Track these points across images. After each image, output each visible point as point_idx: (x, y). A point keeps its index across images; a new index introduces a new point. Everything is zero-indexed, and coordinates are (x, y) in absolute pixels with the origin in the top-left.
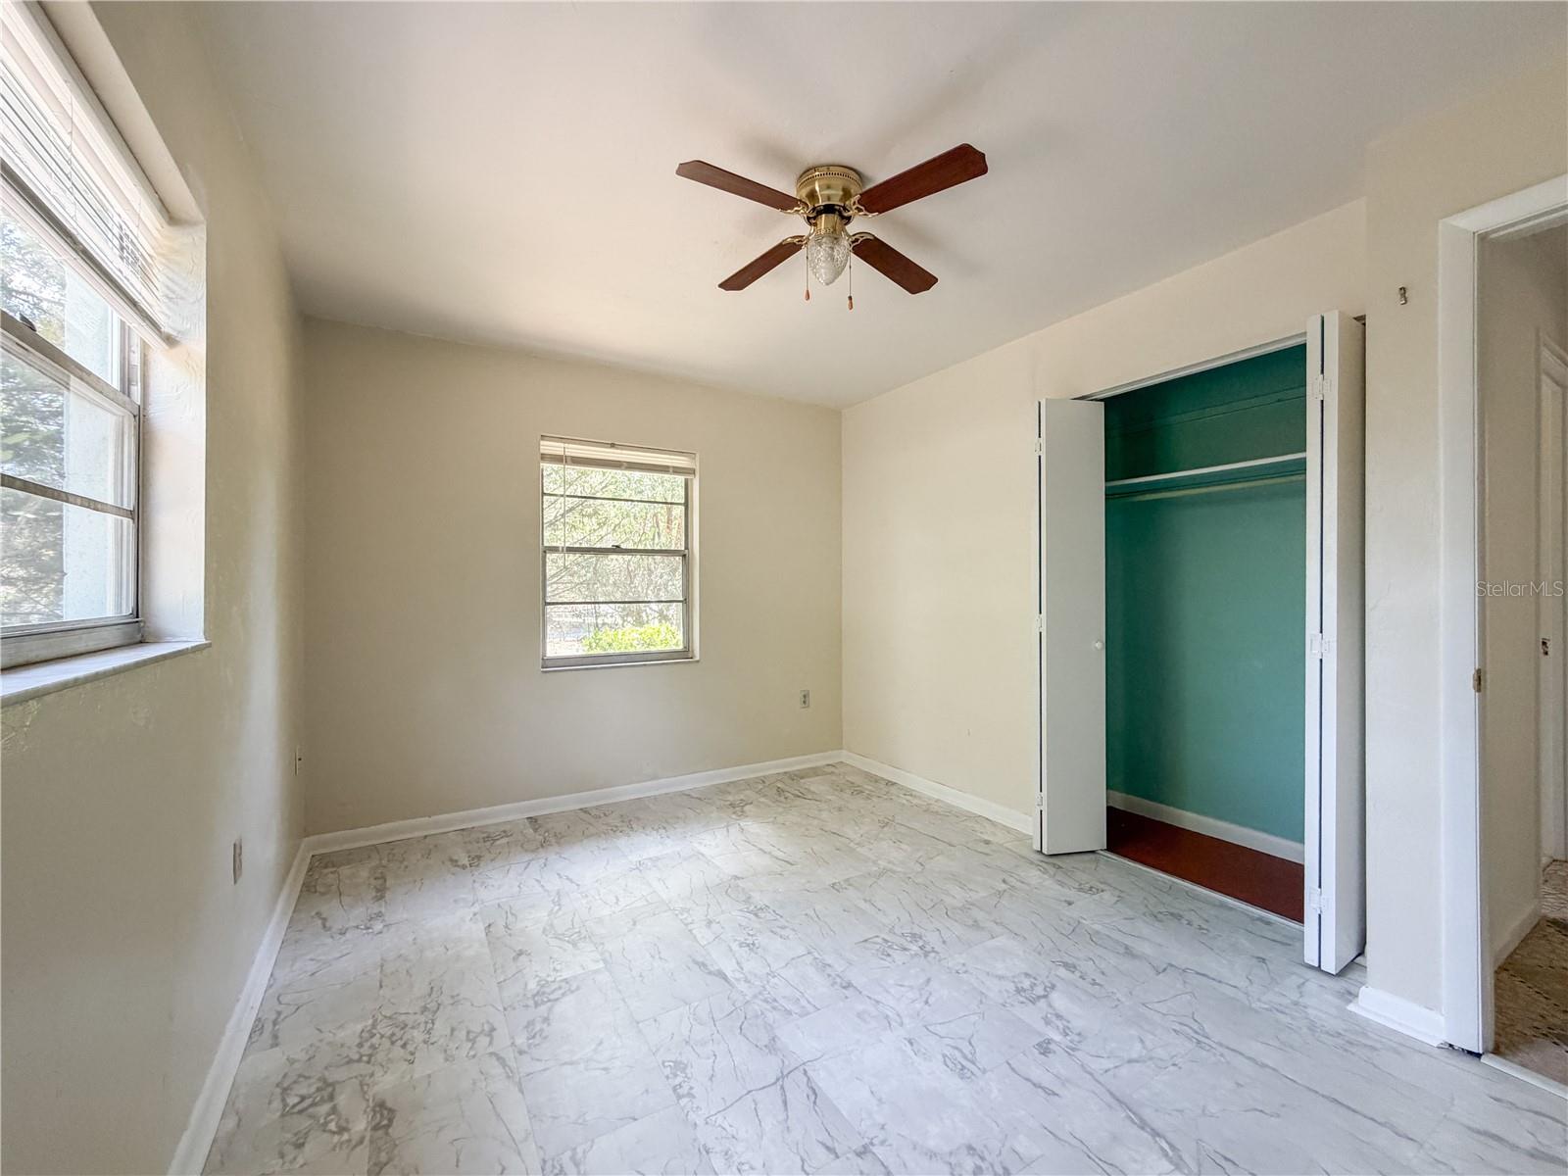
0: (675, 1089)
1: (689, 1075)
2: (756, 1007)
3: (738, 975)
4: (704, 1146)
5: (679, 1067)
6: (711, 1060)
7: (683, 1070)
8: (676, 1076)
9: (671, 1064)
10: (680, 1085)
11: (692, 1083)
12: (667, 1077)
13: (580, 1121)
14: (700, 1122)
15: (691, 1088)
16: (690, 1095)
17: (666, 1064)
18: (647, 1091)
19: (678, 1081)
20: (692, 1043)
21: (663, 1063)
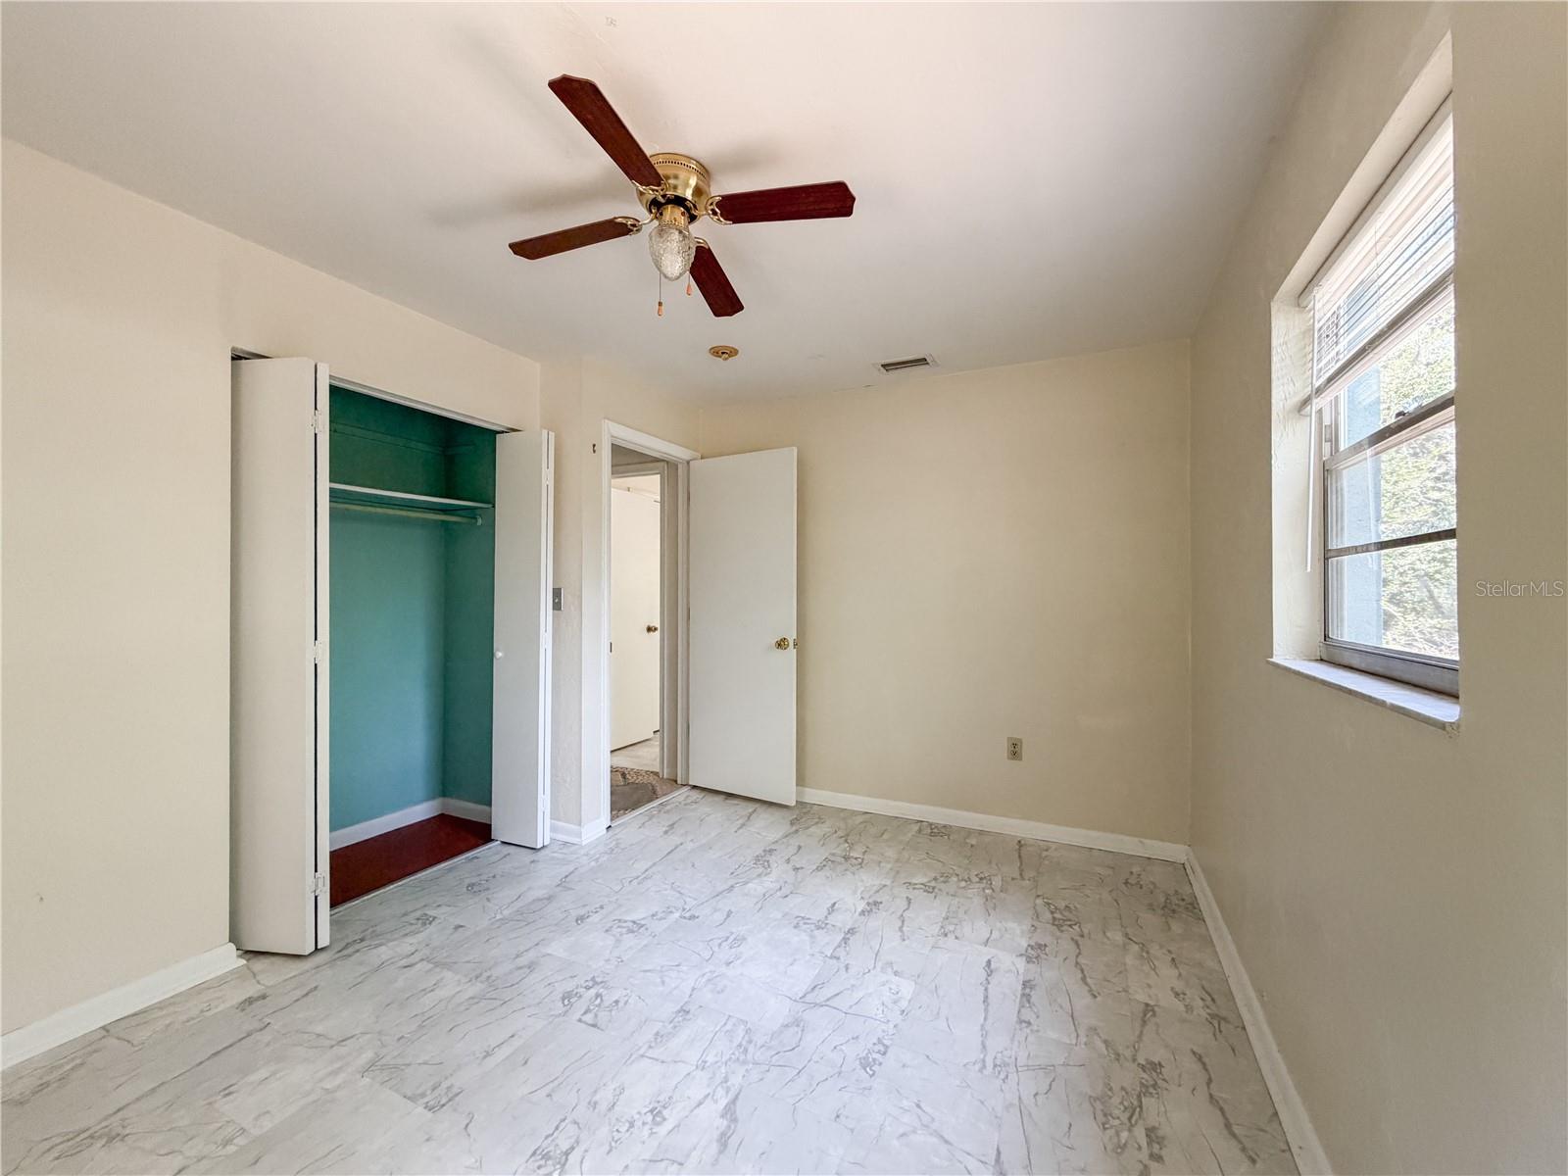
0: (884, 1054)
1: (866, 1051)
2: (758, 1053)
3: (721, 1092)
4: (901, 1014)
5: (865, 1064)
6: (843, 1047)
7: (866, 1058)
8: (874, 1060)
9: (868, 1069)
10: (879, 1052)
11: (870, 1046)
12: (880, 1064)
13: (964, 1084)
14: (891, 1025)
15: (874, 1044)
16: (880, 1041)
17: (871, 1073)
18: (904, 1066)
19: (876, 1056)
20: (837, 1070)
21: (871, 1076)
